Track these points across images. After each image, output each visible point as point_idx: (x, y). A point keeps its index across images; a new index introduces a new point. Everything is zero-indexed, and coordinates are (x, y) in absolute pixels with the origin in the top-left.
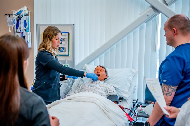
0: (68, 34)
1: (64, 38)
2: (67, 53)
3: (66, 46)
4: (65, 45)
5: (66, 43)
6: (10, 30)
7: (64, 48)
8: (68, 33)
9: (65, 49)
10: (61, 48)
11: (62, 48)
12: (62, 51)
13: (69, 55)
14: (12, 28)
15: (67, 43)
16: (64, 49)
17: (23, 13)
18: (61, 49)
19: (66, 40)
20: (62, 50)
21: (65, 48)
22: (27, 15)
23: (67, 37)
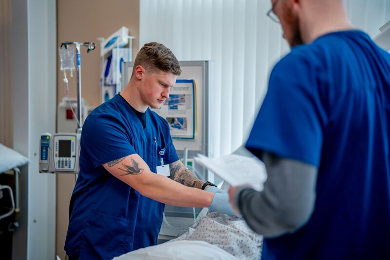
0: (191, 84)
1: (184, 95)
2: (188, 133)
3: (188, 116)
4: (184, 112)
5: (188, 108)
6: (67, 77)
7: (184, 120)
8: (192, 81)
9: (184, 123)
10: (176, 120)
11: (179, 119)
12: (179, 128)
13: (194, 136)
14: (72, 73)
15: (190, 108)
16: (182, 123)
17: (118, 43)
18: (175, 123)
19: (189, 100)
20: (178, 124)
21: (185, 118)
22: (126, 46)
23: (190, 92)
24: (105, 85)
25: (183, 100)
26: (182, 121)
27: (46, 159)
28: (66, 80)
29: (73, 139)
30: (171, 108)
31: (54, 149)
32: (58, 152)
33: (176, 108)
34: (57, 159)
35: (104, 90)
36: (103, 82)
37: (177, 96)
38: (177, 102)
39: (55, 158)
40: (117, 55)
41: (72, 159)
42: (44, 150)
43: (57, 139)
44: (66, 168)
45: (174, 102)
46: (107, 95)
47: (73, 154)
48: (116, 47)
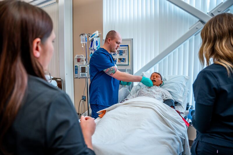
0: (127, 47)
1: (125, 50)
2: (127, 63)
3: (126, 57)
5: (126, 55)
6: (83, 45)
10: (122, 59)
12: (123, 62)
16: (124, 60)
17: (95, 35)
19: (126, 52)
22: (98, 37)
23: (127, 49)
24: (91, 50)
25: (124, 52)
26: (124, 59)
27: (77, 74)
28: (83, 47)
29: (86, 67)
30: (120, 55)
31: (80, 70)
32: (81, 71)
33: (122, 55)
34: (81, 73)
35: (91, 51)
36: (90, 49)
37: (122, 51)
38: (122, 53)
39: (80, 74)
40: (95, 40)
41: (86, 73)
42: (76, 71)
43: (80, 67)
44: (84, 76)
45: (121, 53)
46: (91, 53)
47: (86, 71)
48: (95, 37)
